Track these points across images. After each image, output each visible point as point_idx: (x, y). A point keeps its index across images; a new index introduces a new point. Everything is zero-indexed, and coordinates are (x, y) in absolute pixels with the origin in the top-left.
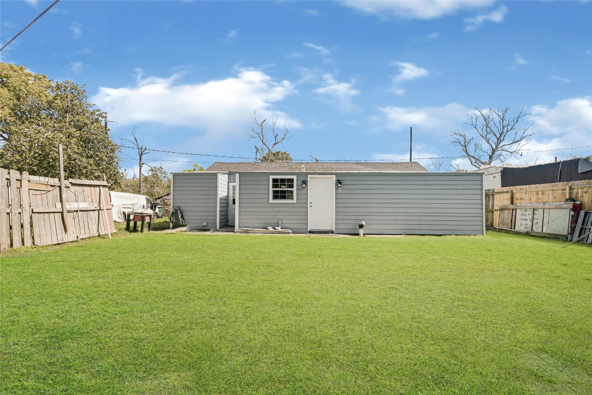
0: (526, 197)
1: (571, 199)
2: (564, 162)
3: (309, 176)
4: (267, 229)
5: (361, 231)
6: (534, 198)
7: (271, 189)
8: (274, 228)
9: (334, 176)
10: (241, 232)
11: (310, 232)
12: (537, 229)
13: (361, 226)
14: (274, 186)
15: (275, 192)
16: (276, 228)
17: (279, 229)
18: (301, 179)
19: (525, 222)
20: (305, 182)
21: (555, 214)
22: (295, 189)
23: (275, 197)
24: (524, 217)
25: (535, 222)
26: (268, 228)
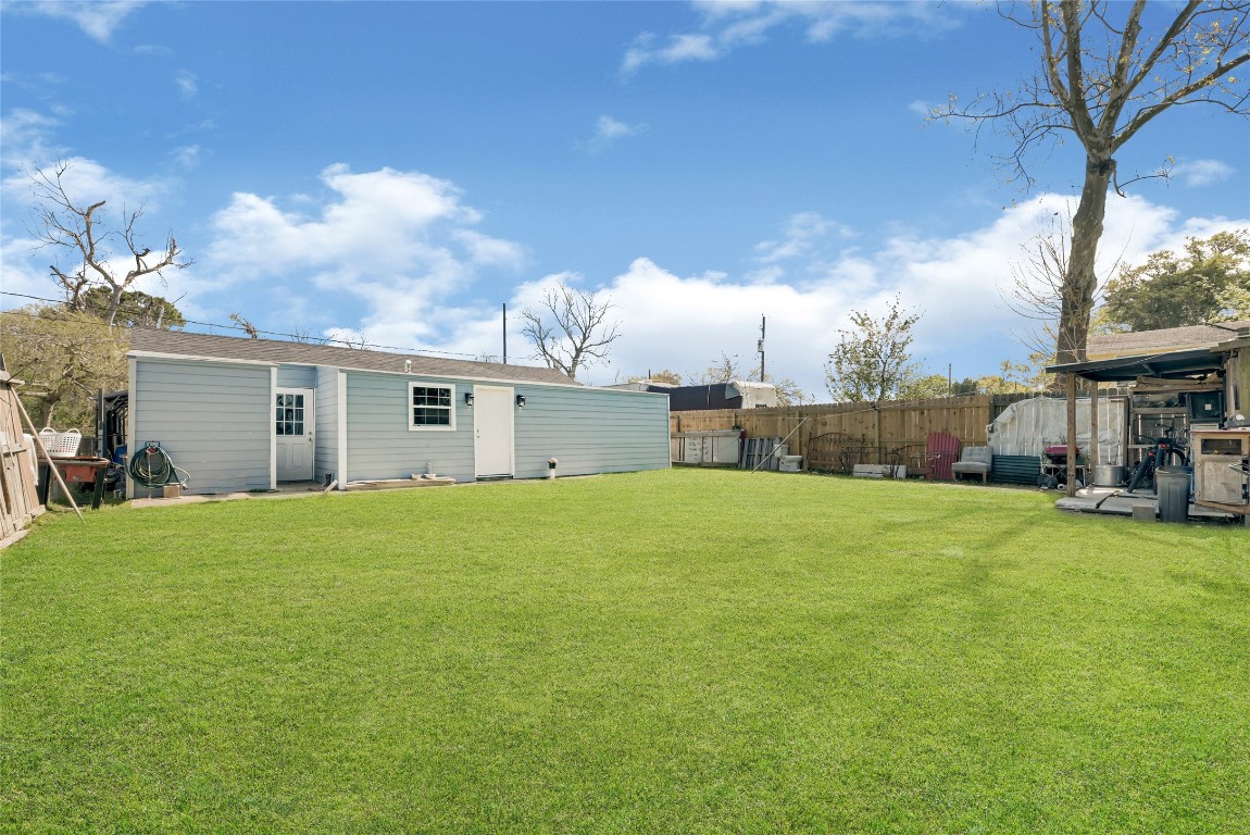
0: (693, 423)
1: (737, 427)
2: (712, 386)
3: (475, 386)
4: (411, 478)
5: (553, 473)
6: (702, 425)
7: (412, 407)
8: (424, 477)
9: (512, 390)
10: (361, 489)
11: (479, 480)
12: (707, 459)
13: (553, 466)
14: (417, 401)
15: (417, 411)
16: (427, 475)
17: (433, 477)
18: (465, 390)
19: (695, 452)
20: (468, 397)
21: (724, 442)
22: (453, 408)
23: (418, 421)
24: (693, 447)
25: (705, 451)
26: (414, 476)
